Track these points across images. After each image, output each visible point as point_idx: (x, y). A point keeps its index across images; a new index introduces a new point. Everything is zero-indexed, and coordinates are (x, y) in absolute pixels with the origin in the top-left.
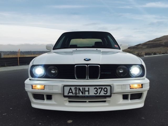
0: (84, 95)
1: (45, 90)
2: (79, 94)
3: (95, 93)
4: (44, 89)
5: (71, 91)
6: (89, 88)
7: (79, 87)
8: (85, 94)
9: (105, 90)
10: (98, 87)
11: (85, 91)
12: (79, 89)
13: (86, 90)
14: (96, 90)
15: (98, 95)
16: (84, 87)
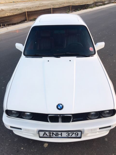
0: (57, 137)
2: (53, 136)
5: (45, 134)
7: (52, 132)
11: (58, 134)
14: (68, 134)
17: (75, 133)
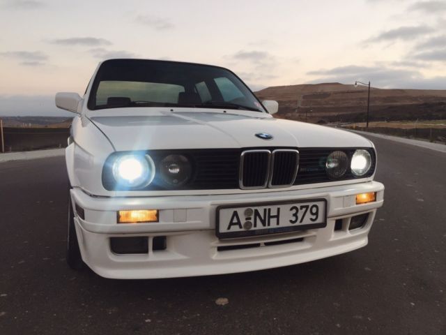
0: (267, 227)
1: (161, 223)
2: (255, 226)
3: (291, 221)
4: (158, 221)
5: (235, 221)
6: (279, 209)
7: (256, 208)
8: (269, 225)
9: (314, 210)
10: (298, 206)
11: (270, 217)
12: (257, 213)
13: (271, 215)
14: (294, 211)
15: (298, 223)
16: (267, 207)
17: (311, 204)
